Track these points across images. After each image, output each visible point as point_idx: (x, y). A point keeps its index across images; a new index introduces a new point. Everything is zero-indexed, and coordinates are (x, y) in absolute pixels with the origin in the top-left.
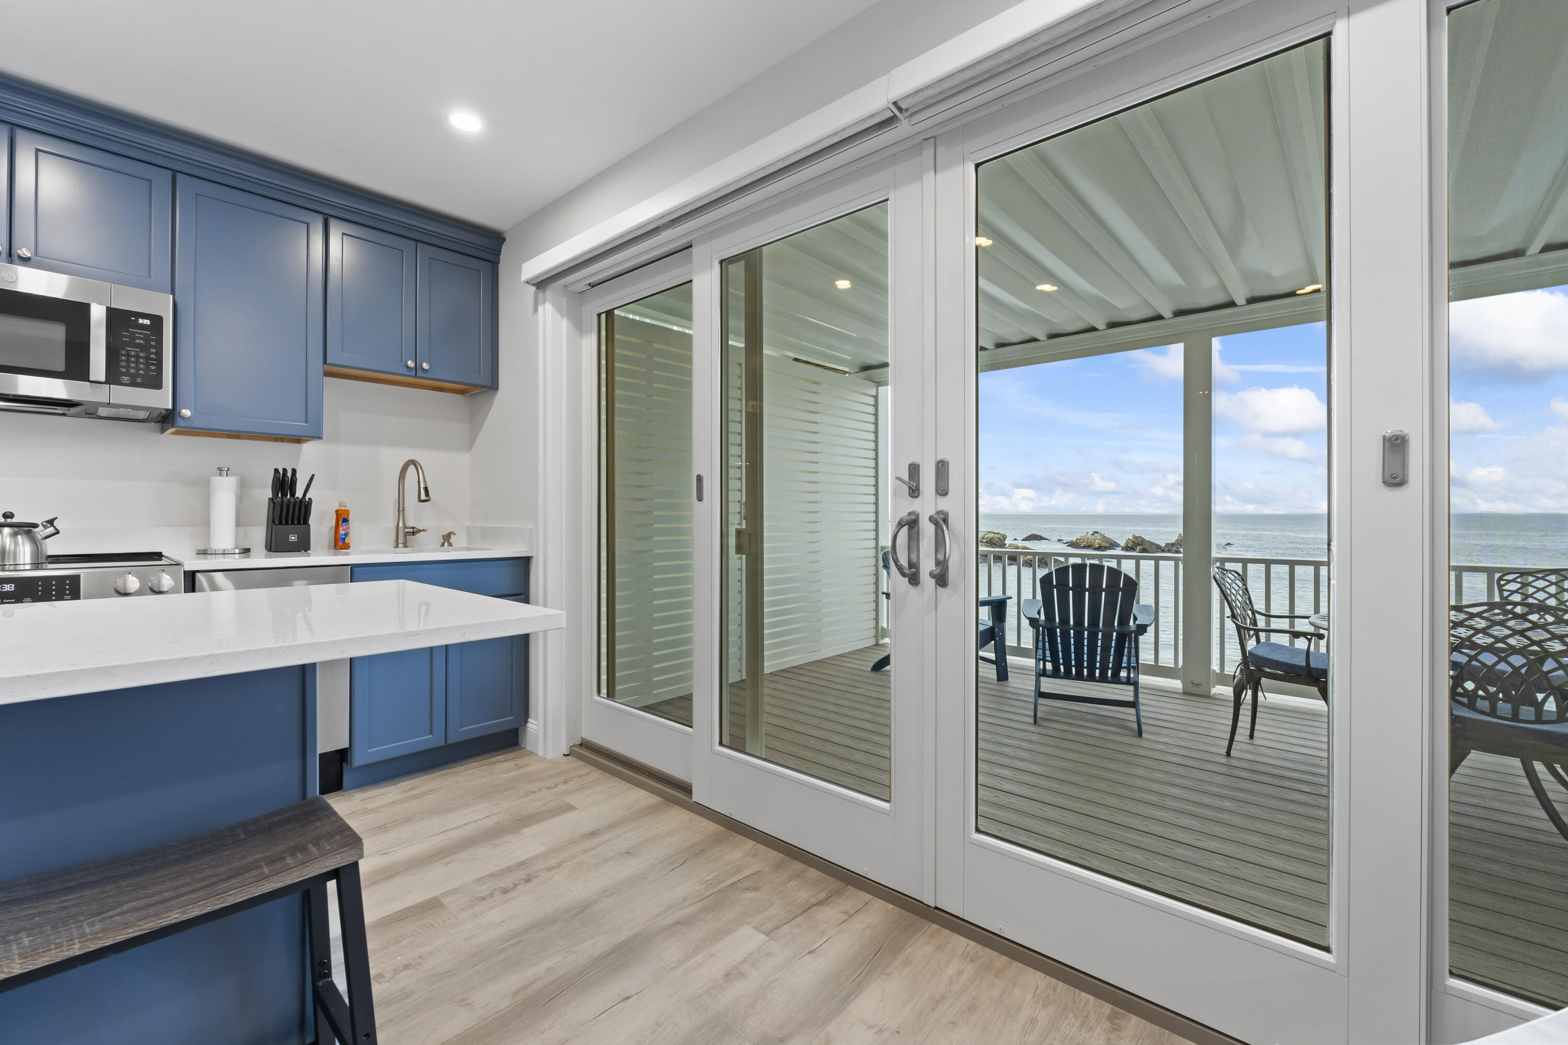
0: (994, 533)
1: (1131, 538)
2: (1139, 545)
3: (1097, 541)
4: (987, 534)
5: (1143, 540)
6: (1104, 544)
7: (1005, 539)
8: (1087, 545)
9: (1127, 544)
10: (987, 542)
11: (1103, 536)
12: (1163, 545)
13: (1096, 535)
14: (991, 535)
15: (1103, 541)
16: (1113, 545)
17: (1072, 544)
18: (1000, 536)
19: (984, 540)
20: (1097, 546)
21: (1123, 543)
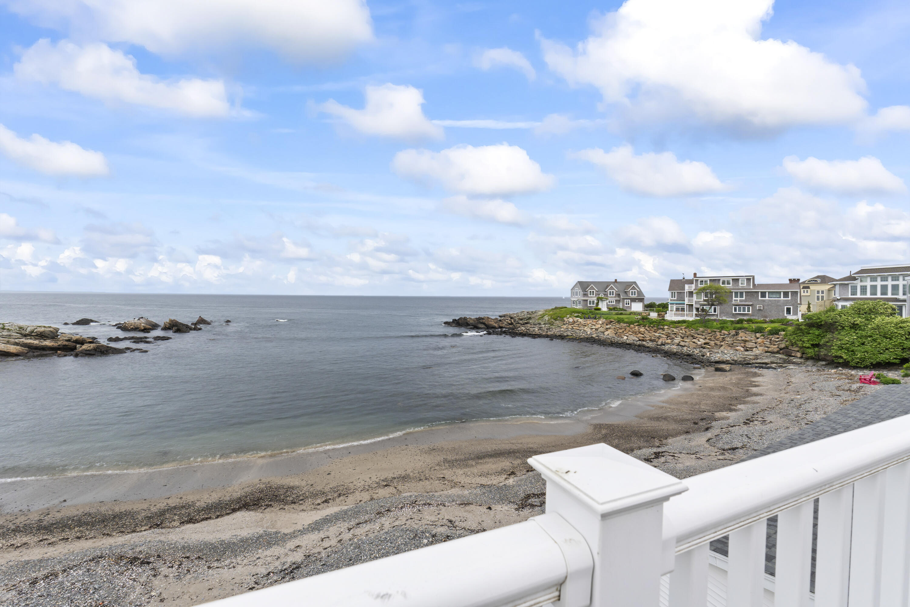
0: (45, 327)
1: (168, 321)
2: (174, 326)
3: (142, 325)
4: (36, 328)
5: (177, 322)
6: (148, 327)
7: (57, 332)
8: (134, 328)
9: (165, 326)
10: (36, 336)
11: (147, 320)
12: (189, 325)
13: (141, 320)
14: (43, 329)
15: (146, 324)
16: (155, 327)
17: (122, 328)
18: (52, 329)
19: (33, 334)
20: (143, 328)
21: (162, 325)
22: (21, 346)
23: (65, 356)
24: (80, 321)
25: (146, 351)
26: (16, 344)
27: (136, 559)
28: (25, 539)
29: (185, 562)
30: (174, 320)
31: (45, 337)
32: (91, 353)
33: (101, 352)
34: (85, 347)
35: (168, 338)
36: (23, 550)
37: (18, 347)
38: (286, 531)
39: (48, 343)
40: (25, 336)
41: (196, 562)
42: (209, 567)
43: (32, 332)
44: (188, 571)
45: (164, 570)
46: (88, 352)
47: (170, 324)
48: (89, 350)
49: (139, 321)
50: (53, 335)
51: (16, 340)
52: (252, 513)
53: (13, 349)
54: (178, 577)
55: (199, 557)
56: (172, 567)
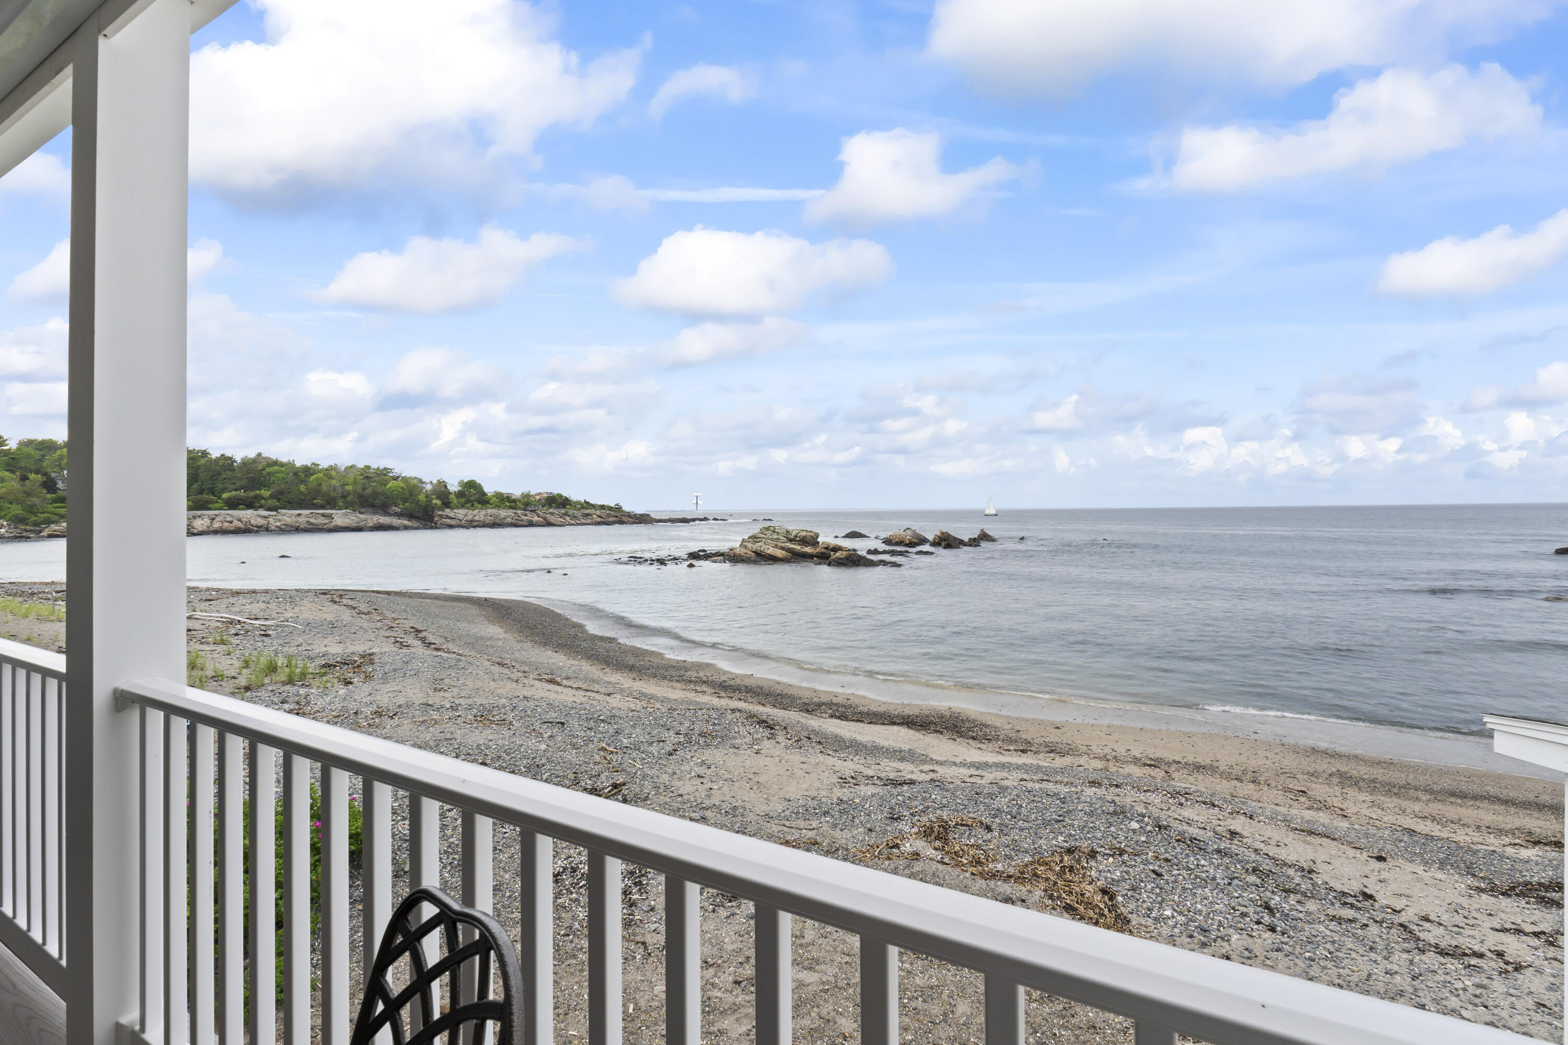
0: (807, 531)
1: (939, 534)
2: (945, 540)
3: (909, 538)
4: (800, 532)
5: (950, 536)
6: (915, 540)
7: (817, 538)
8: (898, 541)
9: (934, 539)
10: (800, 541)
11: (914, 532)
12: (966, 540)
13: (912, 534)
14: (804, 534)
15: (914, 538)
16: (923, 541)
17: (887, 541)
18: (812, 534)
19: (797, 539)
20: (908, 542)
21: (930, 537)
22: (786, 551)
23: (820, 564)
24: (849, 533)
25: (899, 566)
26: (782, 548)
27: (764, 721)
28: (706, 689)
29: (804, 741)
30: (946, 533)
31: (807, 543)
32: (843, 562)
33: (852, 561)
34: (838, 554)
35: (932, 553)
36: (700, 695)
37: (784, 552)
38: (935, 757)
39: (808, 550)
40: (791, 540)
41: (814, 744)
42: (821, 752)
43: (796, 536)
44: (801, 747)
45: (781, 738)
46: (840, 561)
47: (940, 537)
48: (841, 559)
49: (904, 533)
50: (811, 541)
51: (783, 544)
52: (911, 732)
53: (779, 553)
54: (787, 748)
55: (819, 742)
56: (790, 739)
